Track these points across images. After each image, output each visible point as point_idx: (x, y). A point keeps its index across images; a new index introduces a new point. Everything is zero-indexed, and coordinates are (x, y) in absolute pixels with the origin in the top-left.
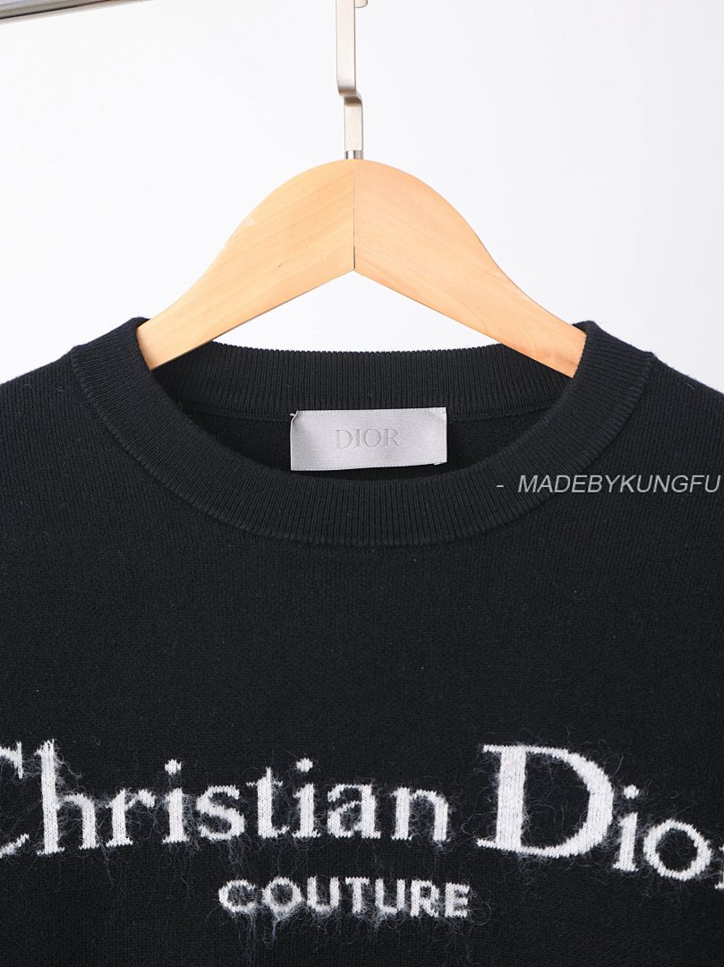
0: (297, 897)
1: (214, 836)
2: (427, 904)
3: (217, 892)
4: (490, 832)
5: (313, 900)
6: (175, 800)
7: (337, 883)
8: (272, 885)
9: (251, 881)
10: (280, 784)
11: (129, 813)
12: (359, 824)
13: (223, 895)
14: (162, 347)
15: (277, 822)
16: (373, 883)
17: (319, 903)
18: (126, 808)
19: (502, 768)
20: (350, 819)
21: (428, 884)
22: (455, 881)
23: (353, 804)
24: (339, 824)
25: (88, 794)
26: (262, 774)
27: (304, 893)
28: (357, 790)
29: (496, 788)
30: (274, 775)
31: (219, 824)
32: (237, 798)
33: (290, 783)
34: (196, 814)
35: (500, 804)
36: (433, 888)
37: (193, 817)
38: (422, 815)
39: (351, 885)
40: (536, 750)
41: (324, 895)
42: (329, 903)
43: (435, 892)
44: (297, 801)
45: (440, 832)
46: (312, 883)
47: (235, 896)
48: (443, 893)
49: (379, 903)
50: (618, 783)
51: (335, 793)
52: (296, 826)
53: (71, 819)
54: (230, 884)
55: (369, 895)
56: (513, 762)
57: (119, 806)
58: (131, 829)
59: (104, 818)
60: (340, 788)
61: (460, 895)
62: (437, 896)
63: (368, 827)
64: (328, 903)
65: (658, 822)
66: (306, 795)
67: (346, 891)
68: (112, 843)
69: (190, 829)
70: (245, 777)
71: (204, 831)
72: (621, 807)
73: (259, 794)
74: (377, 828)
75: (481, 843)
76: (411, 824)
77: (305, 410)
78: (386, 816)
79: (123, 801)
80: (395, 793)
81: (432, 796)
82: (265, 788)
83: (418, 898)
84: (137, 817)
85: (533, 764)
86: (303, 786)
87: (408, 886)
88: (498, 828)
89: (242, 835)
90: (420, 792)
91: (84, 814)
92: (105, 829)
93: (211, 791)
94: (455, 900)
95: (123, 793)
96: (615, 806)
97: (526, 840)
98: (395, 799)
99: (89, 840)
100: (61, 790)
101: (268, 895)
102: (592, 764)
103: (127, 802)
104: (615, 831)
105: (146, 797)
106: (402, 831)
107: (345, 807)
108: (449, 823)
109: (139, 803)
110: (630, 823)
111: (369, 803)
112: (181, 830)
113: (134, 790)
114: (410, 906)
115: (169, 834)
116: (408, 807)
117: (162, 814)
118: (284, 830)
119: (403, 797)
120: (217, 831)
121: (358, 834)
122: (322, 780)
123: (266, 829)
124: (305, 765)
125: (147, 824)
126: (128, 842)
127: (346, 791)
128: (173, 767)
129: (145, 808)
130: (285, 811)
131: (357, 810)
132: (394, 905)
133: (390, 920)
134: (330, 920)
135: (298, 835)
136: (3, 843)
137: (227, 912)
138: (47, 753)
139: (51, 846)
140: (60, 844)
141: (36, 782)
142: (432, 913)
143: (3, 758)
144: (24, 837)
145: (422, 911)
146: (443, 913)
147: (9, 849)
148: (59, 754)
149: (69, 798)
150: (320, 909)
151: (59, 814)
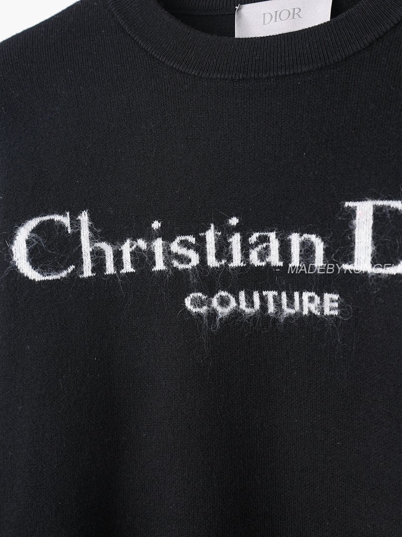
0: (233, 303)
1: (181, 267)
2: (313, 307)
3: (184, 300)
4: (350, 259)
5: (243, 305)
7: (258, 294)
8: (217, 296)
9: (204, 293)
10: (220, 234)
11: (133, 254)
12: (269, 257)
13: (188, 302)
15: (218, 257)
16: (280, 294)
17: (247, 307)
18: (131, 250)
19: (357, 217)
21: (313, 294)
22: (329, 292)
23: (265, 245)
24: (257, 258)
25: (108, 242)
26: (208, 228)
27: (237, 301)
28: (267, 236)
29: (353, 230)
30: (215, 228)
31: (185, 260)
32: (194, 243)
33: (225, 233)
35: (357, 241)
36: (316, 297)
37: (169, 255)
38: (307, 251)
39: (266, 296)
40: (380, 203)
42: (254, 308)
43: (317, 299)
44: (229, 244)
45: (319, 261)
46: (242, 295)
47: (194, 302)
48: (322, 299)
49: (284, 307)
51: (253, 238)
52: (230, 259)
54: (191, 295)
55: (278, 302)
56: (364, 212)
57: (126, 249)
58: (134, 263)
59: (118, 255)
60: (256, 235)
61: (333, 301)
62: (319, 302)
63: (274, 259)
64: (253, 306)
66: (236, 240)
67: (263, 300)
68: (123, 271)
69: (167, 263)
70: (198, 230)
71: (176, 263)
73: (207, 240)
74: (280, 260)
76: (300, 255)
78: (285, 252)
79: (129, 246)
80: (290, 237)
81: (313, 238)
82: (211, 236)
83: (307, 303)
84: (136, 255)
85: (377, 211)
86: (233, 235)
87: (301, 296)
88: (356, 257)
89: (197, 266)
90: (306, 236)
91: (106, 253)
92: (118, 263)
93: (178, 239)
94: (330, 304)
95: (128, 241)
97: (374, 264)
98: (290, 241)
99: (110, 269)
101: (215, 302)
103: (131, 247)
105: (142, 244)
106: (295, 261)
107: (260, 247)
108: (324, 255)
109: (138, 247)
111: (274, 244)
112: (162, 264)
113: (135, 239)
114: (302, 308)
115: (155, 265)
116: (298, 245)
117: (151, 254)
118: (223, 262)
119: (295, 239)
120: (182, 263)
121: (268, 264)
122: (244, 230)
123: (212, 261)
124: (234, 221)
125: (143, 259)
126: (132, 270)
127: (260, 237)
128: (156, 225)
129: (140, 249)
130: (223, 250)
131: (267, 249)
132: (293, 308)
133: (290, 318)
134: (253, 318)
135: (231, 265)
136: (58, 270)
137: (189, 313)
138: (84, 218)
139: (87, 271)
140: (92, 272)
141: (77, 235)
142: (317, 313)
143: (59, 222)
144: (72, 267)
145: (310, 312)
146: (322, 311)
147: (64, 274)
148: (91, 218)
149: (98, 245)
150: (248, 311)
151: (92, 253)
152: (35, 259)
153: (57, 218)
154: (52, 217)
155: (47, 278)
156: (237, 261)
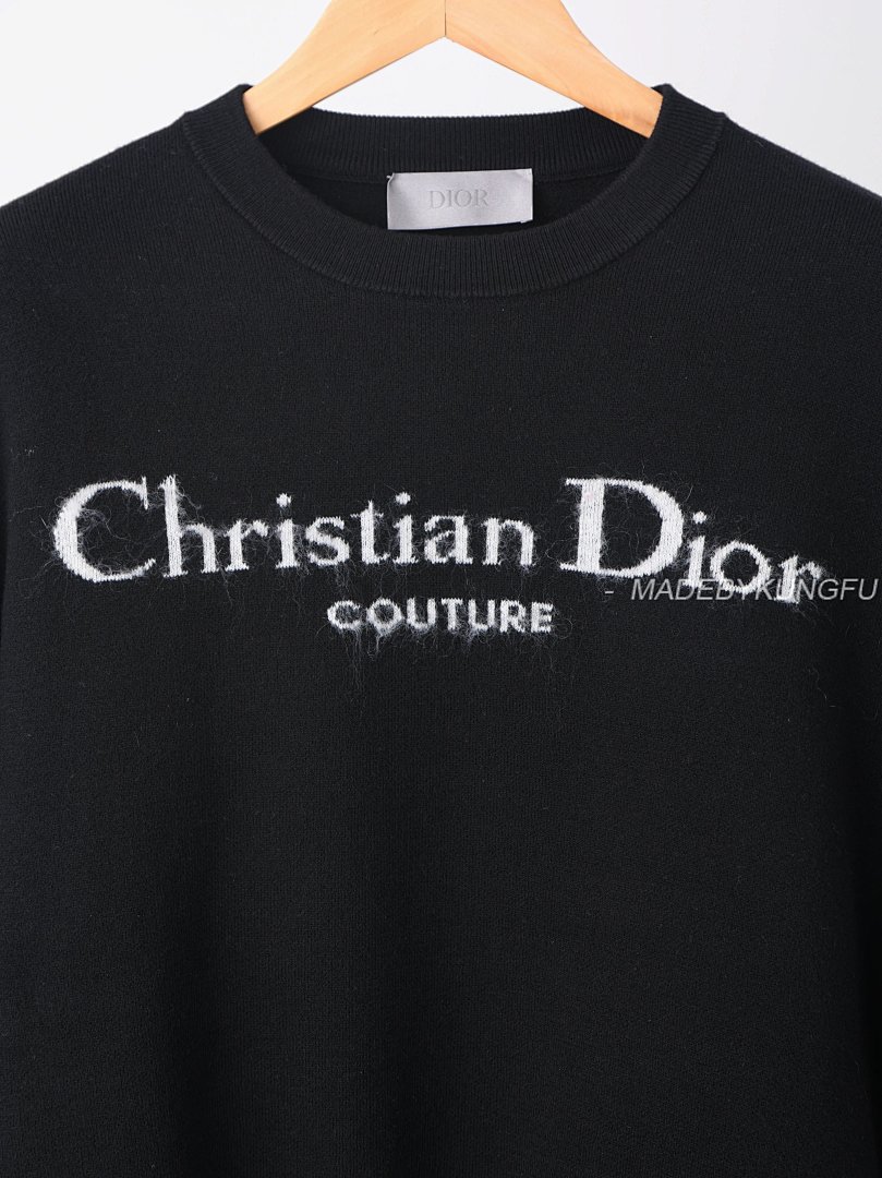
0: (398, 616)
1: (322, 562)
2: (515, 621)
3: (326, 611)
4: (572, 556)
5: (412, 619)
6: (286, 530)
7: (434, 604)
8: (375, 605)
9: (356, 601)
10: (381, 516)
11: (245, 542)
12: (453, 551)
13: (331, 614)
14: (267, 112)
15: (378, 549)
16: (466, 603)
17: (418, 621)
18: (242, 537)
19: (583, 499)
20: (444, 548)
21: (516, 603)
22: (540, 601)
23: (447, 533)
24: (435, 551)
25: (207, 523)
26: (364, 507)
27: (404, 612)
28: (451, 521)
29: (577, 517)
30: (375, 508)
31: (329, 552)
32: (342, 528)
33: (390, 514)
34: (306, 542)
35: (581, 532)
36: (520, 607)
37: (303, 545)
38: (510, 542)
39: (446, 606)
40: (614, 482)
41: (422, 614)
42: (426, 621)
43: (522, 611)
44: (397, 531)
45: (526, 557)
46: (411, 604)
47: (341, 614)
48: (529, 611)
49: (472, 620)
50: (687, 510)
51: (431, 524)
52: (396, 553)
53: (192, 546)
54: (337, 605)
55: (462, 614)
56: (592, 494)
57: (236, 534)
58: (246, 555)
59: (223, 546)
60: (436, 519)
61: (544, 613)
62: (524, 614)
63: (461, 554)
65: (723, 544)
66: (405, 525)
67: (442, 611)
68: (230, 568)
69: (300, 556)
70: (349, 509)
71: (313, 557)
72: (690, 531)
73: (362, 525)
74: (469, 555)
75: (564, 566)
76: (500, 550)
77: (400, 172)
78: (477, 544)
79: (240, 530)
80: (486, 523)
81: (519, 525)
82: (368, 519)
83: (506, 616)
84: (252, 545)
85: (611, 496)
86: (402, 517)
87: (498, 605)
88: (579, 553)
89: (347, 561)
90: (508, 522)
91: (204, 541)
92: (223, 556)
93: (319, 522)
94: (540, 618)
95: (239, 524)
96: (685, 530)
97: (604, 563)
98: (486, 528)
99: (210, 564)
100: (183, 520)
101: (371, 614)
102: (664, 494)
103: (243, 532)
104: (684, 552)
105: (260, 527)
106: (492, 557)
107: (440, 536)
108: (534, 549)
109: (254, 532)
110: (698, 545)
111: (462, 533)
112: (293, 557)
113: (249, 521)
114: (499, 623)
115: (281, 560)
116: (497, 535)
117: (275, 543)
118: (386, 556)
119: (493, 527)
120: (325, 557)
121: (452, 560)
122: (419, 512)
123: (369, 555)
124: (403, 499)
125: (262, 551)
126: (245, 567)
127: (441, 521)
128: (283, 500)
129: (259, 536)
130: (386, 539)
131: (452, 538)
132: (485, 623)
133: (481, 635)
134: (427, 636)
135: (398, 561)
136: (132, 566)
138: (170, 487)
139: (176, 568)
140: (184, 568)
141: (159, 514)
143: (130, 491)
144: (151, 562)
145: (511, 627)
146: (528, 628)
147: (139, 571)
148: (181, 487)
149: (192, 527)
150: (418, 626)
151: (182, 541)
152: (92, 549)
153: (126, 485)
154: (117, 484)
155: (111, 578)
156: (406, 556)
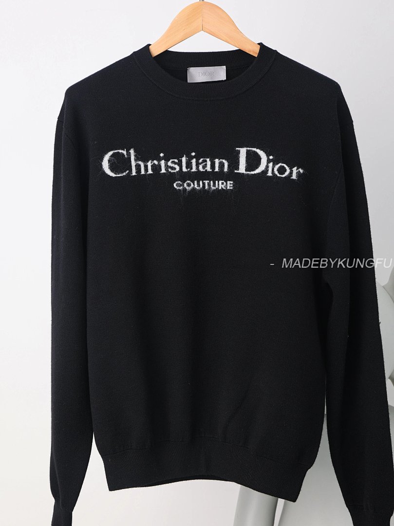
0: (192, 185)
2: (223, 186)
3: (173, 184)
4: (238, 169)
5: (196, 186)
6: (163, 163)
8: (186, 183)
11: (152, 166)
14: (156, 51)
15: (187, 168)
16: (210, 182)
17: (198, 187)
20: (204, 167)
21: (223, 181)
25: (142, 161)
26: (183, 156)
27: (194, 184)
30: (186, 157)
31: (174, 169)
33: (190, 158)
34: (168, 166)
37: (167, 167)
38: (222, 165)
40: (249, 149)
41: (199, 185)
43: (225, 183)
44: (192, 162)
45: (226, 169)
46: (196, 182)
47: (177, 185)
48: (227, 183)
49: (212, 186)
50: (268, 156)
51: (201, 161)
52: (192, 169)
53: (138, 167)
54: (176, 182)
56: (243, 152)
57: (149, 164)
58: (152, 170)
60: (202, 159)
61: (231, 184)
63: (208, 168)
64: (199, 186)
65: (278, 164)
66: (194, 161)
67: (204, 184)
68: (148, 173)
70: (179, 157)
71: (170, 170)
72: (269, 161)
74: (211, 169)
75: (236, 171)
77: (191, 67)
78: (213, 166)
81: (224, 161)
82: (184, 160)
83: (221, 185)
84: (153, 166)
85: (248, 152)
87: (218, 182)
90: (221, 160)
92: (146, 170)
94: (229, 185)
96: (267, 161)
97: (246, 170)
99: (143, 172)
100: (136, 160)
101: (185, 185)
102: (262, 152)
104: (267, 167)
105: (156, 162)
106: (217, 169)
109: (154, 163)
110: (271, 165)
111: (209, 163)
113: (153, 160)
117: (160, 166)
119: (217, 161)
121: (206, 170)
123: (184, 169)
124: (193, 154)
125: (156, 168)
128: (162, 155)
130: (189, 165)
131: (206, 164)
132: (215, 187)
133: (214, 190)
134: (200, 191)
135: (192, 171)
136: (123, 173)
137: (176, 189)
138: (132, 151)
139: (134, 173)
140: (136, 173)
141: (130, 158)
142: (224, 188)
143: (122, 153)
144: (128, 171)
145: (222, 188)
146: (226, 188)
147: (124, 174)
148: (135, 152)
149: (138, 162)
150: (198, 188)
151: (135, 166)
152: (112, 168)
153: (120, 151)
154: (118, 151)
155: (117, 175)
156: (194, 169)
